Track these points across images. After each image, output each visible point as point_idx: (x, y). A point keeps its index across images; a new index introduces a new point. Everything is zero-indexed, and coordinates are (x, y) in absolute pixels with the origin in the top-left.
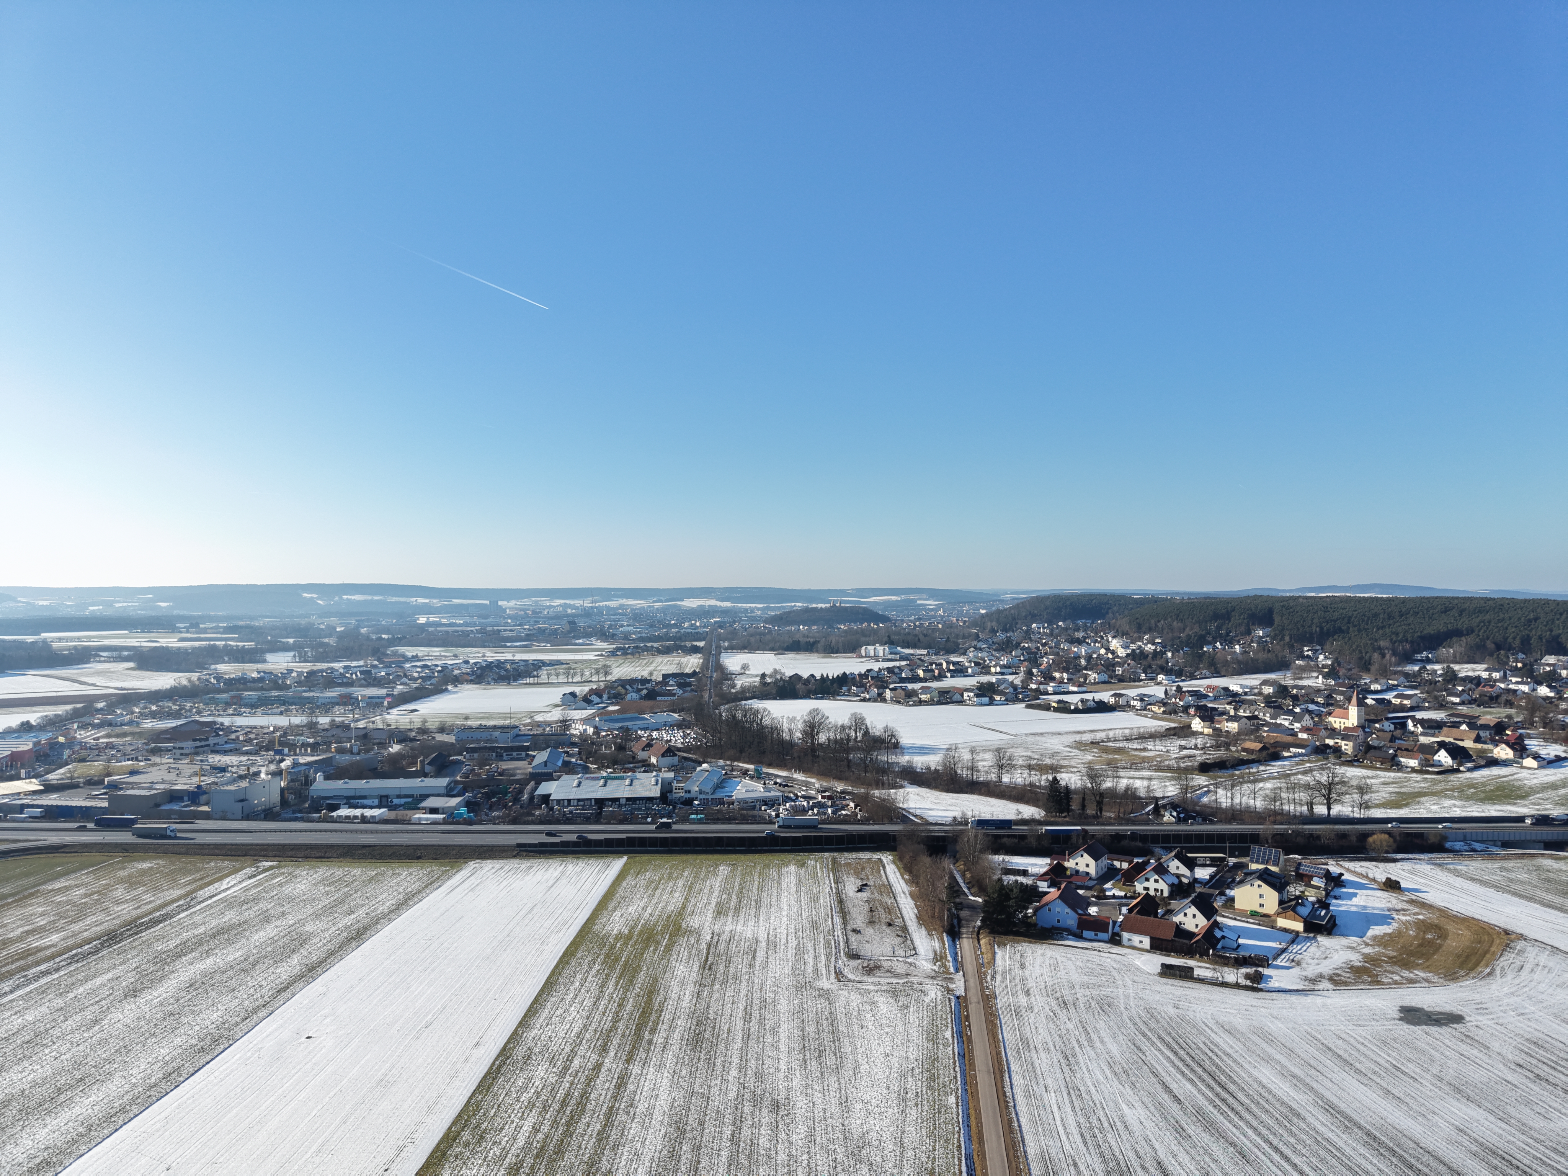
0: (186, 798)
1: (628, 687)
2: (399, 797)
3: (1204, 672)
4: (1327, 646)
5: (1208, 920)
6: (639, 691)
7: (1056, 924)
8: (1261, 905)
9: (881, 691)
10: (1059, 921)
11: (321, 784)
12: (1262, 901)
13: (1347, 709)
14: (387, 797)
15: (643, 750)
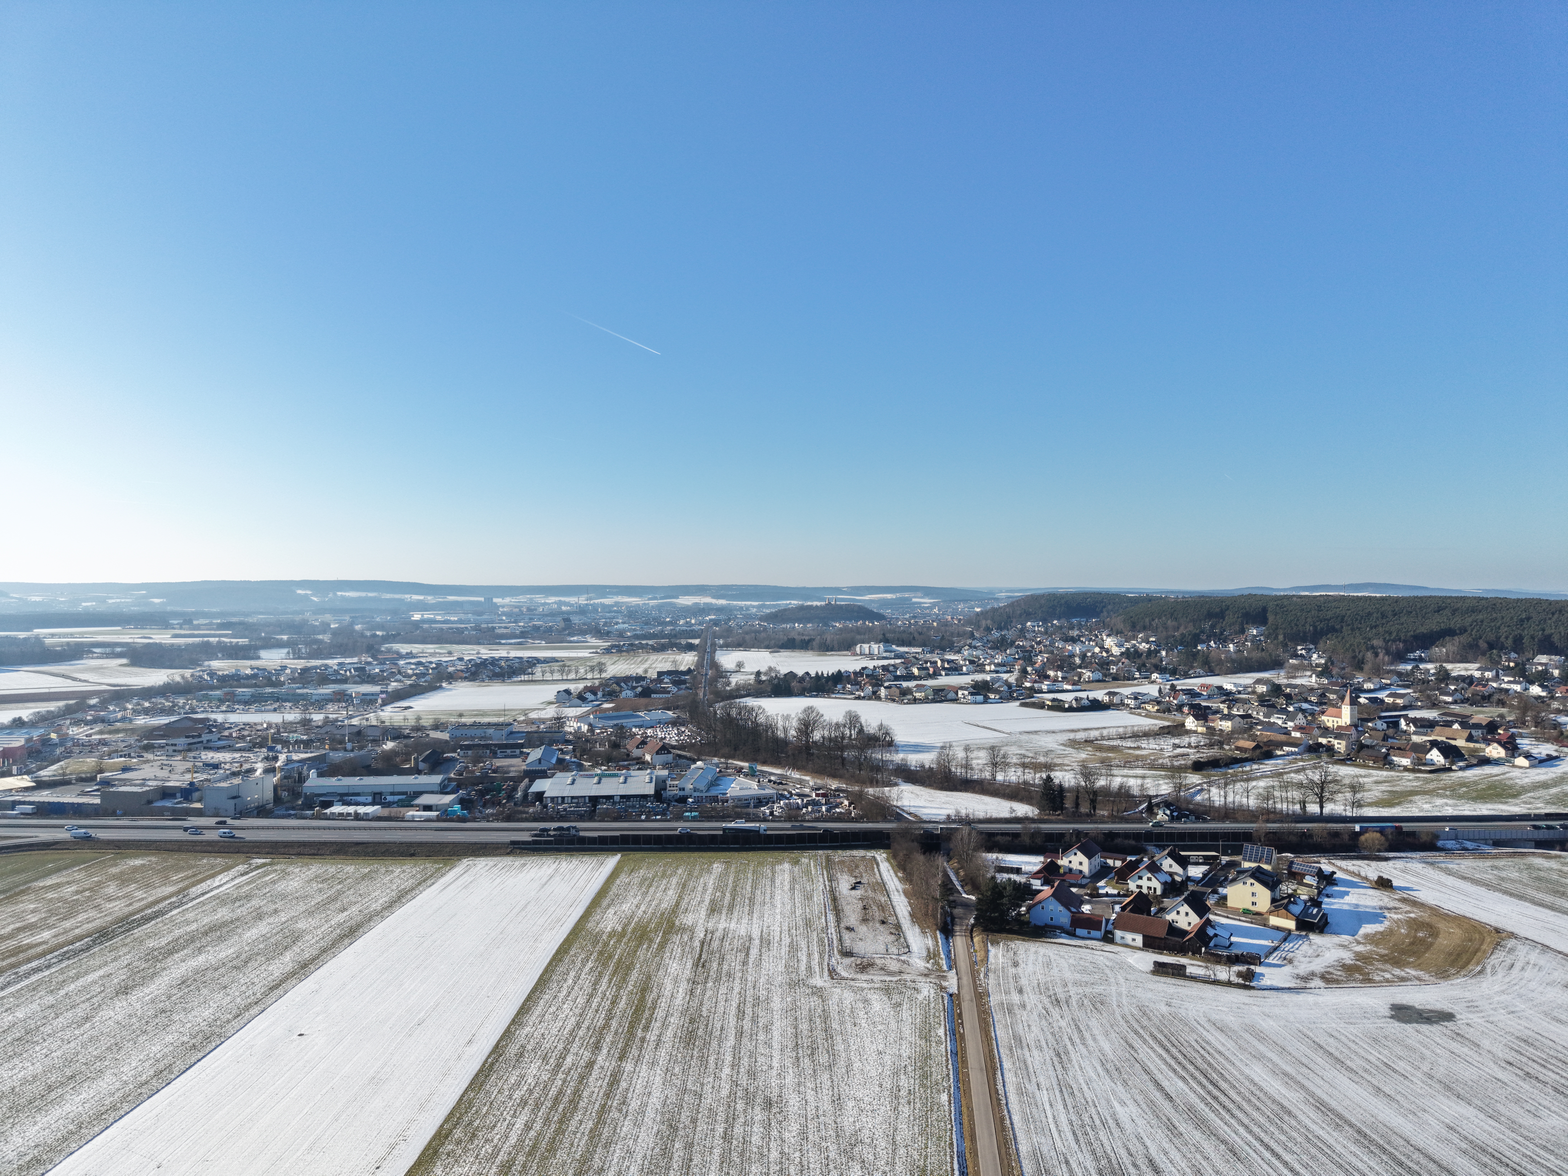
0: (178, 795)
1: (622, 684)
2: (392, 794)
3: (1198, 670)
4: (1321, 645)
5: (1201, 918)
6: (634, 688)
7: (1049, 922)
8: (1254, 904)
9: (875, 689)
10: (1052, 919)
11: (314, 782)
12: (1254, 899)
13: (1340, 708)
14: (380, 794)
15: (637, 747)
